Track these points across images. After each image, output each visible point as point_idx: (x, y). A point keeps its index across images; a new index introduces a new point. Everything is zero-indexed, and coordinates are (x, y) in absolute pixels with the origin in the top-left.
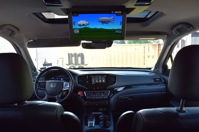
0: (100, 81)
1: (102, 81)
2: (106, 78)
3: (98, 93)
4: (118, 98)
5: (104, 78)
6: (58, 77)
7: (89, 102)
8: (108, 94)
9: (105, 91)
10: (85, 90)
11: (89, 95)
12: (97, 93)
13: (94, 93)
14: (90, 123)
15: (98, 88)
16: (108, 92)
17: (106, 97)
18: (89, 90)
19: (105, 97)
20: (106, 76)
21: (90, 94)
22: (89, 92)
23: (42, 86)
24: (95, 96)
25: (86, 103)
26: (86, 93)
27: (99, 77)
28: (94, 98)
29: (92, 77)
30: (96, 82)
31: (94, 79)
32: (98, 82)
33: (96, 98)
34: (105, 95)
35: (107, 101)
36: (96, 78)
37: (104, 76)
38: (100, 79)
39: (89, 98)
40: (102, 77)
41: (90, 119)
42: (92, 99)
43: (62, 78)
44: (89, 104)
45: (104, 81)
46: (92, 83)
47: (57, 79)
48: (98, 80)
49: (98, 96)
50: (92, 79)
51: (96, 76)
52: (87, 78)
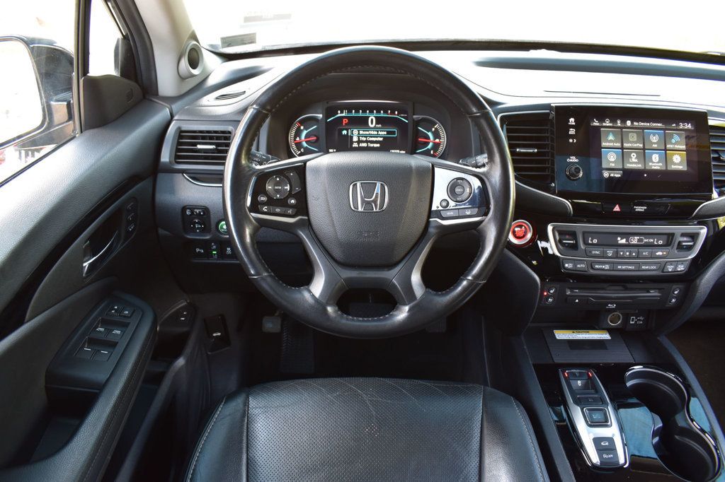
0: (655, 157)
1: (666, 159)
2: (689, 137)
3: (635, 240)
5: (676, 138)
7: (568, 292)
8: (690, 248)
9: (677, 229)
10: (558, 215)
11: (575, 247)
12: (627, 235)
13: (608, 241)
14: (596, 442)
15: (639, 209)
16: (694, 237)
17: (681, 268)
19: (670, 268)
20: (689, 126)
21: (586, 243)
22: (579, 227)
23: (283, 203)
24: (617, 258)
25: (552, 292)
26: (558, 238)
27: (650, 134)
28: (607, 267)
29: (600, 131)
30: (629, 166)
31: (618, 145)
32: (640, 166)
33: (619, 267)
34: (676, 252)
35: (674, 287)
36: (630, 134)
37: (681, 127)
38: (655, 143)
39: (575, 265)
40: (665, 130)
41: (589, 410)
42: (592, 272)
43: (371, 112)
44: (566, 299)
45: (678, 162)
46: (606, 174)
47: (339, 115)
48: (644, 149)
49: (634, 258)
50: (604, 144)
51: (629, 123)
52: (572, 131)
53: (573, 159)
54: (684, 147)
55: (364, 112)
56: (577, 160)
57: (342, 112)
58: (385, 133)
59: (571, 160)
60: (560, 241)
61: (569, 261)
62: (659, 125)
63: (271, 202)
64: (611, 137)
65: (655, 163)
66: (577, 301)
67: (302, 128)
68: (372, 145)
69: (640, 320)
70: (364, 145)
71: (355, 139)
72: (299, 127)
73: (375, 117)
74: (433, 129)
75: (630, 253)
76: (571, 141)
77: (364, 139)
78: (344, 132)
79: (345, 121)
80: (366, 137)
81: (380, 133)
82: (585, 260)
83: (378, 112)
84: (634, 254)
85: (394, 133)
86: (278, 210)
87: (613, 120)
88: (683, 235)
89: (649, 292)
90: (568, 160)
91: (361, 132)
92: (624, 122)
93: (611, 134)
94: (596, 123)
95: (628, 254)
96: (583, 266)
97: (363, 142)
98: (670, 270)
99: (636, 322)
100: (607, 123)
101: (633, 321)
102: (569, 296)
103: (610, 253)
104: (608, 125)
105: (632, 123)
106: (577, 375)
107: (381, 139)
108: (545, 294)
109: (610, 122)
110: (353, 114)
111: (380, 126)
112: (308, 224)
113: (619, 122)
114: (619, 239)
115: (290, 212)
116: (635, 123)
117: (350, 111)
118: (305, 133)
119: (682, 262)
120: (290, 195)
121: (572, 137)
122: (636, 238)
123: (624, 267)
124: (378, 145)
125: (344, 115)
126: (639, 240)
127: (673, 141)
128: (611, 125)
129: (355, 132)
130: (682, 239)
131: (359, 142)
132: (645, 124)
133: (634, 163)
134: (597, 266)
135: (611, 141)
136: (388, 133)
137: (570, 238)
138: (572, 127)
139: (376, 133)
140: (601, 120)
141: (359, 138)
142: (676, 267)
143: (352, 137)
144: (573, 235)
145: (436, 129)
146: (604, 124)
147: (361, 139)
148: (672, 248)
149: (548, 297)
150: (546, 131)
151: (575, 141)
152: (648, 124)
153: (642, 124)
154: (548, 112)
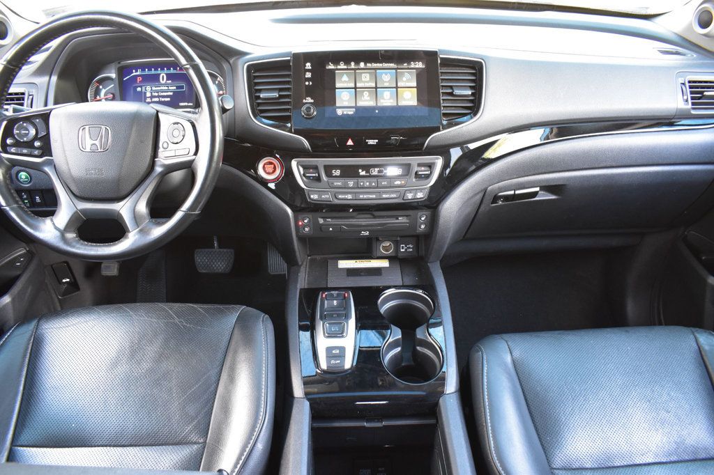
0: (387, 95)
1: (397, 96)
2: (420, 75)
3: (375, 171)
4: (481, 195)
5: (407, 76)
6: (143, 66)
7: (321, 221)
8: (428, 177)
9: (414, 160)
10: (299, 152)
11: (318, 179)
12: (367, 168)
13: (350, 172)
14: (329, 350)
15: (371, 142)
16: (431, 166)
17: (420, 195)
18: (317, 151)
19: (410, 196)
20: (420, 65)
21: (329, 175)
22: (321, 162)
23: (29, 144)
24: (358, 188)
25: (306, 221)
26: (302, 172)
27: (382, 73)
28: (350, 197)
29: (335, 73)
30: (361, 103)
31: (353, 85)
32: (371, 103)
33: (361, 196)
34: (414, 180)
35: (420, 214)
36: (363, 75)
37: (412, 66)
38: (386, 82)
39: (320, 196)
40: (396, 69)
41: (329, 324)
42: (336, 202)
43: (162, 69)
44: (321, 228)
45: (409, 98)
46: (339, 112)
47: (134, 74)
48: (376, 88)
49: (374, 188)
50: (338, 85)
51: (362, 65)
52: (308, 75)
53: (309, 100)
54: (414, 84)
55: (156, 69)
56: (312, 101)
57: (137, 71)
58: (175, 88)
59: (307, 101)
60: (304, 175)
61: (315, 192)
62: (391, 65)
63: (17, 144)
64: (345, 78)
65: (387, 100)
66: (331, 229)
67: (101, 87)
68: (163, 99)
69: (409, 248)
70: (157, 99)
71: (148, 94)
72: (98, 87)
73: (167, 74)
74: (217, 82)
75: (370, 183)
76: (307, 83)
77: (156, 94)
78: (139, 89)
79: (139, 79)
80: (158, 92)
81: (170, 88)
82: (328, 191)
83: (169, 69)
84: (373, 184)
85: (182, 87)
86: (25, 151)
87: (347, 62)
88: (420, 165)
89: (397, 219)
90: (304, 101)
91: (154, 88)
92: (357, 63)
93: (345, 75)
94: (331, 66)
95: (368, 184)
96: (327, 196)
97: (155, 97)
98: (410, 198)
99: (406, 250)
100: (342, 66)
101: (403, 249)
102: (322, 225)
103: (351, 183)
104: (342, 67)
105: (365, 64)
106: (335, 295)
107: (171, 94)
108: (300, 223)
109: (345, 65)
110: (147, 72)
111: (170, 81)
112: (51, 163)
113: (353, 64)
114: (360, 171)
115: (36, 152)
116: (368, 65)
117: (143, 70)
118: (103, 92)
119: (421, 190)
120: (36, 138)
121: (308, 80)
122: (376, 169)
123: (365, 196)
124: (169, 99)
125: (138, 73)
126: (379, 172)
127: (404, 79)
128: (345, 67)
129: (148, 88)
130: (419, 169)
131: (152, 97)
132: (378, 65)
133: (366, 101)
134: (340, 196)
135: (345, 82)
136: (178, 87)
137: (314, 171)
138: (308, 71)
139: (167, 88)
140: (336, 62)
141: (152, 94)
142: (416, 194)
143: (145, 93)
144: (316, 168)
145: (219, 81)
146: (339, 67)
147: (154, 94)
148: (410, 177)
149: (304, 226)
150: (288, 76)
151: (311, 83)
152: (381, 65)
153: (375, 65)
154: (289, 58)
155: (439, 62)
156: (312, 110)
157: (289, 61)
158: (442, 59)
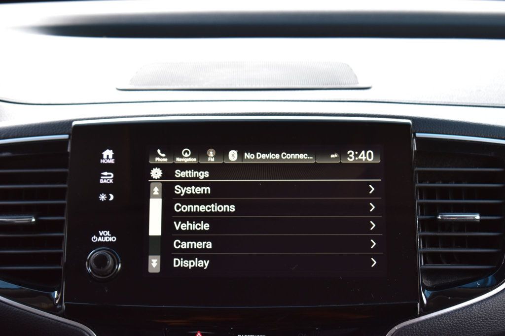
20: (369, 157)
37: (351, 159)
51: (233, 156)
52: (107, 178)
53: (106, 236)
56: (112, 239)
59: (100, 239)
62: (302, 156)
76: (103, 197)
87: (199, 150)
90: (94, 239)
92: (222, 152)
94: (162, 158)
100: (187, 157)
104: (186, 161)
105: (241, 155)
109: (191, 156)
113: (211, 153)
116: (248, 156)
121: (106, 189)
128: (194, 160)
132: (270, 156)
138: (108, 167)
140: (173, 151)
146: (179, 160)
150: (61, 178)
151: (112, 197)
152: (277, 156)
153: (264, 156)
154: (66, 136)
155: (415, 148)
156: (110, 262)
157: (63, 142)
158: (420, 140)
